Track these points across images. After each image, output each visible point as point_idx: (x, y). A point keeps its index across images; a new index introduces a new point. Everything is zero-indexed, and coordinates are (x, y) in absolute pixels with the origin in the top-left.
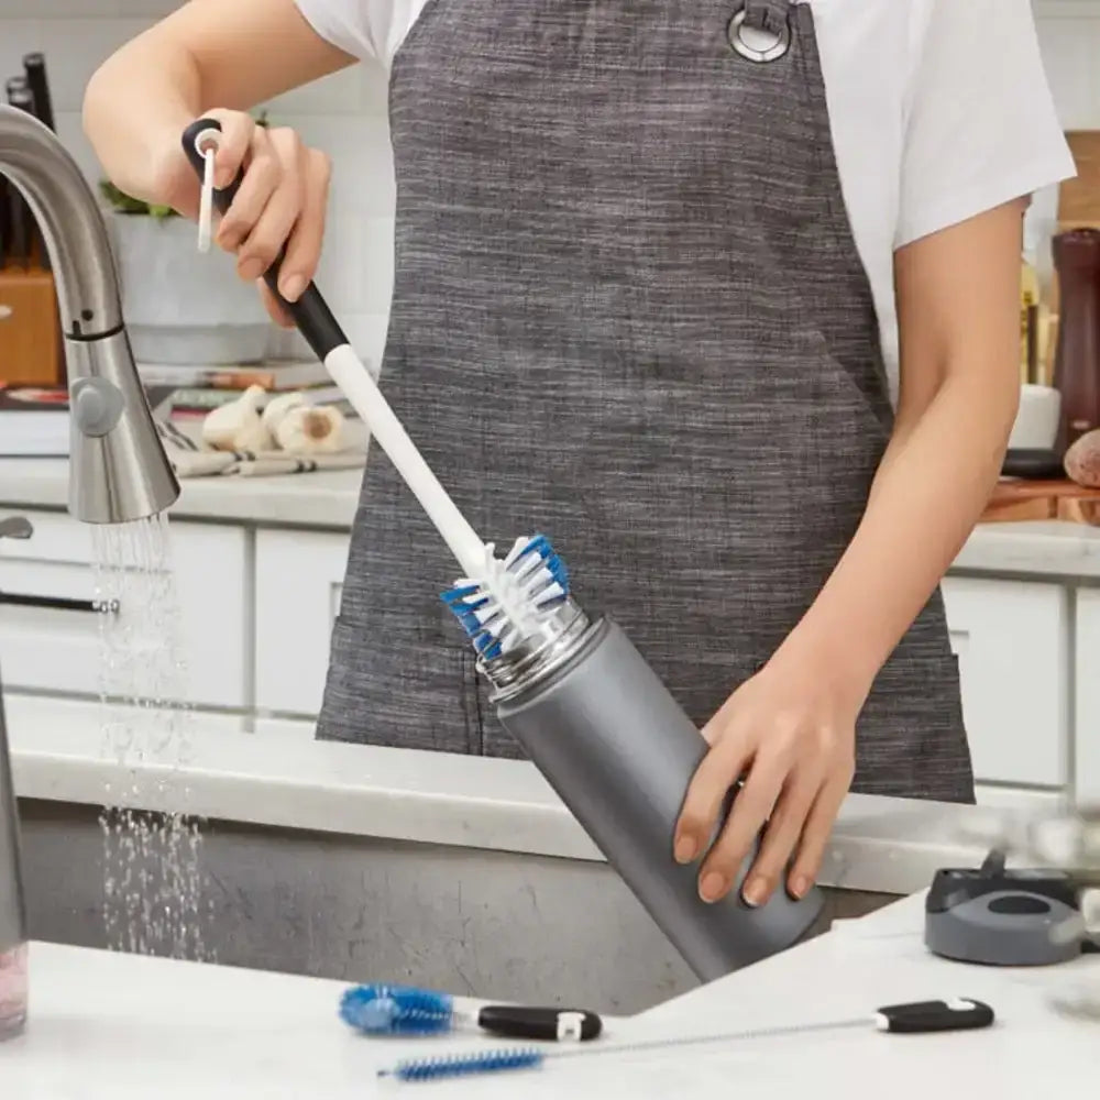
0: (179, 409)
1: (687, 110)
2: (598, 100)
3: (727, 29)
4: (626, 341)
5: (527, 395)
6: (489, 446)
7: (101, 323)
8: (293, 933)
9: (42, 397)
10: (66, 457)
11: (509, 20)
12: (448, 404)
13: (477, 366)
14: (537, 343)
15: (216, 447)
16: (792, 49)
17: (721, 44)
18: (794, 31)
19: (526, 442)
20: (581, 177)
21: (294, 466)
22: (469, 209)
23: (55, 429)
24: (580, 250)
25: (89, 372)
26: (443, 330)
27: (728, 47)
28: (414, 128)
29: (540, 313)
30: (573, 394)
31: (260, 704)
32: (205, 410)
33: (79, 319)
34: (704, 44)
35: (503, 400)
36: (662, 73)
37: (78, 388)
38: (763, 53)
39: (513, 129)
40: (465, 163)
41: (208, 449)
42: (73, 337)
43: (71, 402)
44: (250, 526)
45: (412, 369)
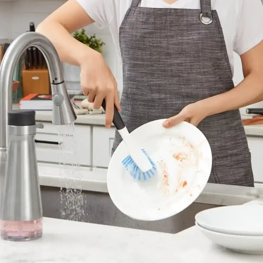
0: (76, 100)
1: (193, 38)
2: (172, 37)
3: (199, 18)
4: (180, 90)
5: (158, 104)
6: (149, 115)
7: (59, 81)
8: (101, 215)
9: (46, 97)
10: (52, 110)
11: (147, 19)
12: (138, 106)
13: (146, 97)
14: (159, 92)
15: (84, 108)
16: (214, 21)
17: (199, 22)
18: (214, 16)
19: (158, 114)
20: (169, 54)
21: (101, 112)
22: (142, 63)
23: (49, 104)
24: (168, 71)
25: (56, 91)
26: (136, 90)
27: (200, 22)
28: (127, 45)
29: (159, 85)
30: (168, 103)
31: (94, 164)
32: (82, 100)
33: (54, 80)
34: (195, 22)
35: (152, 105)
36: (186, 30)
37: (54, 95)
38: (208, 22)
39: (151, 44)
40: (140, 52)
41: (82, 108)
42: (53, 84)
43: (52, 98)
44: (92, 126)
45: (129, 98)
